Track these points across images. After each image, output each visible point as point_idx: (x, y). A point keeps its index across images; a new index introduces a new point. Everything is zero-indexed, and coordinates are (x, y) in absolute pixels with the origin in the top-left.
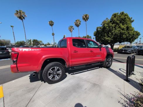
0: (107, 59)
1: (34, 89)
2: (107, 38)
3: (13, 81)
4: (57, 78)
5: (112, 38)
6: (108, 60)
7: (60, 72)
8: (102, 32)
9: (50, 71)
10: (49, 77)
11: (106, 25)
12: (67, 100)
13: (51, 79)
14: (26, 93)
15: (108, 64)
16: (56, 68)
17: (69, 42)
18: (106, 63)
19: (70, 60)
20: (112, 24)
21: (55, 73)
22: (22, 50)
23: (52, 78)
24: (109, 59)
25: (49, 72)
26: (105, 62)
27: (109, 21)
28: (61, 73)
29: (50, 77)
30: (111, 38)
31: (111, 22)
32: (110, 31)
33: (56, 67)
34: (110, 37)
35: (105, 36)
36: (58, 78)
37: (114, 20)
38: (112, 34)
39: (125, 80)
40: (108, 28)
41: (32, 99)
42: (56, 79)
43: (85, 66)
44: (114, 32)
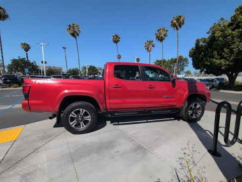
0: (189, 105)
1: (50, 136)
2: (218, 61)
3: (38, 123)
4: (83, 126)
5: (231, 61)
6: (193, 106)
7: (89, 118)
8: (207, 48)
9: (73, 114)
10: (71, 124)
11: (218, 34)
12: (77, 161)
13: (73, 126)
14: (38, 141)
15: (192, 115)
16: (83, 111)
17: (107, 71)
18: (186, 111)
19: (108, 101)
20: (233, 30)
21: (80, 119)
22: (35, 82)
23: (76, 125)
24: (196, 105)
25: (71, 115)
26: (184, 109)
27: (226, 24)
28: (90, 120)
29: (73, 124)
30: (228, 60)
31: (230, 25)
32: (227, 45)
33: (81, 110)
34: (225, 58)
35: (213, 57)
36: (85, 127)
37: (239, 20)
38: (232, 51)
39: (209, 151)
40: (221, 39)
41: (38, 150)
42: (82, 128)
43: (136, 113)
44: (238, 47)
